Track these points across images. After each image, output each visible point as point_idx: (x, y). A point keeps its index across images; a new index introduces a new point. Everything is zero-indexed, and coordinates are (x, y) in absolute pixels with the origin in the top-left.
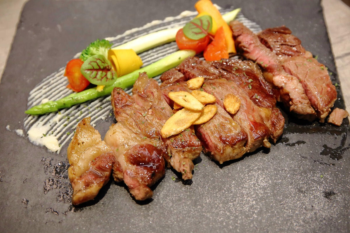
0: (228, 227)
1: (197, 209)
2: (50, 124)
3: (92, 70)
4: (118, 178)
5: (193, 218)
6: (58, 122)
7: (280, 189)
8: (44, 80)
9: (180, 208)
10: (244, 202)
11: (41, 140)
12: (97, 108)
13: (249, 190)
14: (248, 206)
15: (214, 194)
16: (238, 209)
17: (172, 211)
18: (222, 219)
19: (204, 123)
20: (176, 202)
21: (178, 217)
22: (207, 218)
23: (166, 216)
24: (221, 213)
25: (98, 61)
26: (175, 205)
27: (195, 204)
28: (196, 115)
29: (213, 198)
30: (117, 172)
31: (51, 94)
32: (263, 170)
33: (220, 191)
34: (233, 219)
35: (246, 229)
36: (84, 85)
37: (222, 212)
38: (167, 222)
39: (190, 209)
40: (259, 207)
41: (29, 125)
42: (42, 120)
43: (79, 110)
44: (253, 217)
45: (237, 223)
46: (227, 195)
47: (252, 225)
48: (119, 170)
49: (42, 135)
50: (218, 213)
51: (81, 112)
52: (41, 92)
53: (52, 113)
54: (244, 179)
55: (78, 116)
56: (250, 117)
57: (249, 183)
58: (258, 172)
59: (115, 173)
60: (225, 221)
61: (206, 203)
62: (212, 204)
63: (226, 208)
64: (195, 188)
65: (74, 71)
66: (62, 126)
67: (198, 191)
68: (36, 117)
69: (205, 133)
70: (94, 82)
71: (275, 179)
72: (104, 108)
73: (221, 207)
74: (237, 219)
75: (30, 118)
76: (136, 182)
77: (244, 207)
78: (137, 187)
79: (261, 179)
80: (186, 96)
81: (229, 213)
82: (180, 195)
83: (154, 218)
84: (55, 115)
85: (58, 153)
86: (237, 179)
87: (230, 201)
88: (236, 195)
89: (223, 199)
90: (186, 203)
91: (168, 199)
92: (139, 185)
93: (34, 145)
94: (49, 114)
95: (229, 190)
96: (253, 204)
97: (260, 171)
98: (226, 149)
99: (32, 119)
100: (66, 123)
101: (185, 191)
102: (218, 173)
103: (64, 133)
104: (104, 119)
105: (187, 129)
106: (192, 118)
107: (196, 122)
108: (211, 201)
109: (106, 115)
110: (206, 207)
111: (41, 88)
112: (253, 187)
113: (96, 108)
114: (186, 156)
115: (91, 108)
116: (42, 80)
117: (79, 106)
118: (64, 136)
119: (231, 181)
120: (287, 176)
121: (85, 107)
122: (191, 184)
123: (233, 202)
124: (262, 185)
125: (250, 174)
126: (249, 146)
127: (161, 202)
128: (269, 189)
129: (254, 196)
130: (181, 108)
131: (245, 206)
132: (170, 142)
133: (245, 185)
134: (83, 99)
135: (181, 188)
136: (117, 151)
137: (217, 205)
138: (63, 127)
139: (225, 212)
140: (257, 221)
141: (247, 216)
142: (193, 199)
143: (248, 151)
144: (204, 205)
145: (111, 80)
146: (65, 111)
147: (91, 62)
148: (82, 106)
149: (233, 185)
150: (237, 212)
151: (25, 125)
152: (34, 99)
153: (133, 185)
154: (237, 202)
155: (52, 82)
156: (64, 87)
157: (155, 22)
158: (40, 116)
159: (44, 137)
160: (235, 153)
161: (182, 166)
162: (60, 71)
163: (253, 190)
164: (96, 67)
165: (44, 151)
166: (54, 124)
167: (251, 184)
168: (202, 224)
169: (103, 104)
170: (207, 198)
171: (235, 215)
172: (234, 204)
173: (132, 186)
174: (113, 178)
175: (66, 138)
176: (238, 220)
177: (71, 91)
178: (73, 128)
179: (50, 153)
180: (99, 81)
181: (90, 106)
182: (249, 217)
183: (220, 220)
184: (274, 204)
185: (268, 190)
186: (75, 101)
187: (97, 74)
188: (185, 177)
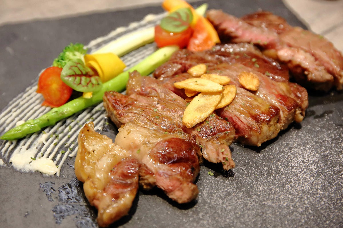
0: (298, 210)
1: (254, 199)
2: (36, 147)
3: (75, 75)
4: (149, 184)
5: (253, 210)
6: (45, 142)
7: (332, 160)
8: (11, 103)
9: (233, 203)
10: (301, 180)
11: (31, 165)
12: (88, 120)
13: (300, 168)
14: (308, 184)
15: (264, 179)
16: (298, 189)
17: (225, 208)
18: (286, 203)
19: (228, 106)
20: (225, 198)
21: (235, 214)
22: (269, 206)
23: (221, 215)
24: (282, 198)
25: (79, 66)
26: (226, 201)
27: (248, 194)
28: (217, 98)
29: (265, 185)
30: (147, 177)
31: (25, 115)
32: (304, 146)
33: (269, 175)
34: (298, 201)
35: (318, 207)
36: (66, 96)
37: (282, 196)
38: (225, 221)
39: (245, 202)
40: (320, 182)
41: (8, 152)
42: (24, 145)
43: (66, 126)
44: (319, 194)
45: (305, 204)
46: (279, 178)
47: (322, 203)
48: (149, 172)
49: (31, 160)
50: (279, 199)
51: (70, 127)
52: (11, 115)
53: (34, 134)
54: (289, 158)
55: (68, 132)
56: (274, 91)
57: (296, 160)
58: (300, 148)
59: (144, 178)
60: (291, 205)
61: (260, 191)
62: (268, 191)
63: (285, 191)
64: (240, 178)
65: (50, 83)
66: (52, 145)
67: (245, 181)
68: (15, 143)
69: (232, 116)
70: (79, 89)
71: (322, 152)
72: (96, 118)
73: (279, 191)
74: (303, 200)
75: (7, 144)
76: (175, 182)
77: (303, 185)
78: (177, 187)
79: (306, 155)
80: (196, 82)
81: (291, 196)
82: (226, 189)
83: (208, 221)
84: (38, 136)
85: (58, 175)
86: (281, 160)
87: (286, 183)
88: (289, 176)
89: (277, 183)
90: (238, 196)
91: (215, 196)
92: (181, 184)
93: (23, 173)
94: (30, 136)
95: (278, 172)
96: (311, 181)
97: (301, 147)
98: (262, 126)
99: (10, 146)
100: (56, 141)
101: (230, 184)
102: (258, 158)
103: (58, 153)
104: (101, 130)
105: (212, 114)
106: (213, 102)
107: (219, 106)
108: (264, 187)
109: (102, 125)
110: (262, 196)
111: (10, 111)
112: (302, 164)
113: (86, 120)
114: (222, 142)
115: (80, 121)
116: (8, 103)
117: (65, 122)
118: (59, 156)
119: (276, 163)
120: (332, 146)
121: (72, 122)
122: (234, 175)
123: (289, 183)
124: (311, 160)
125: (292, 152)
126: (282, 121)
127: (207, 201)
128: (320, 162)
129: (308, 172)
130: (197, 93)
131: (305, 185)
132: (196, 132)
133: (293, 164)
134: (70, 111)
135: (224, 182)
136: (138, 153)
137: (273, 190)
138: (54, 146)
139: (286, 195)
140: (325, 197)
141: (313, 195)
142: (244, 190)
143: (283, 128)
144: (259, 194)
145: (97, 85)
146: (50, 130)
147: (71, 67)
148: (68, 121)
149: (281, 167)
150: (299, 192)
151: (3, 153)
152: (5, 125)
153: (172, 186)
154: (293, 183)
155: (22, 103)
156: (39, 106)
157: (120, 30)
158: (19, 140)
159: (33, 161)
160: (271, 131)
161: (221, 154)
162: (28, 91)
163: (304, 166)
164: (78, 72)
165: (39, 177)
166: (40, 146)
167: (298, 161)
168: (267, 214)
169: (93, 115)
170: (259, 186)
171: (298, 196)
172: (291, 186)
173: (170, 188)
174: (142, 185)
175: (61, 157)
176: (305, 201)
177: (48, 109)
178: (66, 145)
179: (47, 177)
180: (86, 88)
181: (78, 119)
182: (315, 195)
183: (285, 205)
184: (335, 176)
185: (321, 164)
186: (61, 115)
187: (81, 80)
188: (228, 166)
